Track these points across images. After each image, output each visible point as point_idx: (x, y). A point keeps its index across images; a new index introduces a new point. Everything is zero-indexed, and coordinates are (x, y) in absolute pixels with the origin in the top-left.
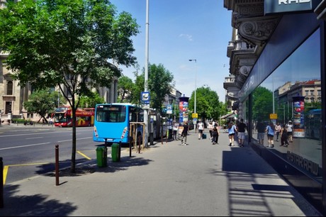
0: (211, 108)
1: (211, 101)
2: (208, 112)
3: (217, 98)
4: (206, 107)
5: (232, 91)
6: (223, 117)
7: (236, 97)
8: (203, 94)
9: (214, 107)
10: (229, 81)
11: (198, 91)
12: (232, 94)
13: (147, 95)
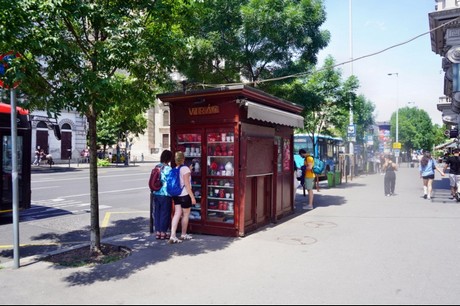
0: (420, 135)
1: (420, 125)
2: (416, 141)
3: (429, 121)
4: (412, 134)
5: (448, 115)
6: (438, 147)
7: (454, 121)
8: (408, 117)
9: (424, 134)
10: (444, 102)
11: (401, 112)
12: (449, 118)
13: (352, 128)
